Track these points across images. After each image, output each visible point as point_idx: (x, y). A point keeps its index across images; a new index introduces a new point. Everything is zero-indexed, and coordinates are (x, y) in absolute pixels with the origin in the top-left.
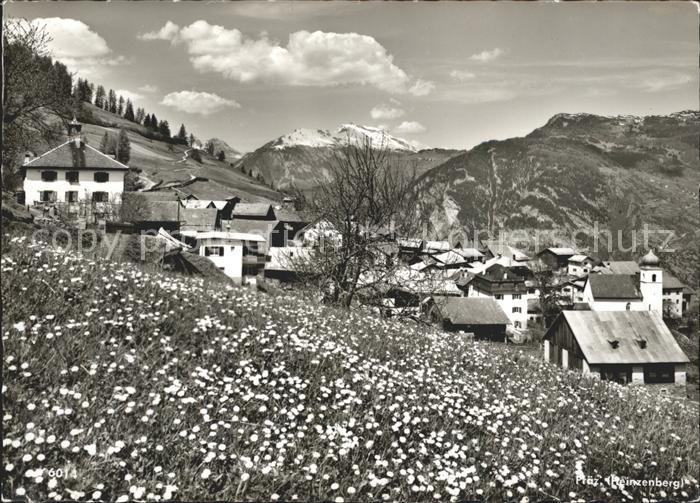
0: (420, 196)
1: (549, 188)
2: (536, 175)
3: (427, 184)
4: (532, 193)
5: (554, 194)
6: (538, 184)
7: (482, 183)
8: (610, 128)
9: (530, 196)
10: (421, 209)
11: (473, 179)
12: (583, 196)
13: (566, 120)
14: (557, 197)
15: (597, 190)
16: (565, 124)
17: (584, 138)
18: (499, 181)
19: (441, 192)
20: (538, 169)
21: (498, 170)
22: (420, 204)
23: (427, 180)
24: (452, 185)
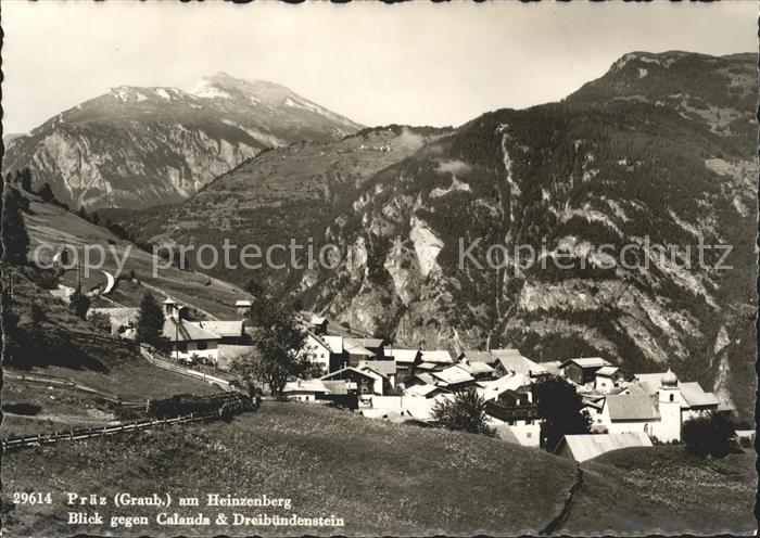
0: (365, 220)
1: (611, 203)
2: (587, 177)
3: (378, 197)
4: (579, 212)
5: (620, 213)
6: (590, 195)
7: (484, 195)
8: (729, 80)
9: (576, 218)
10: (368, 247)
11: (466, 187)
12: (673, 215)
13: (645, 65)
14: (625, 219)
15: (701, 203)
16: (643, 73)
17: (678, 101)
18: (516, 191)
19: (405, 213)
20: (589, 167)
21: (513, 169)
22: (365, 236)
23: (379, 190)
24: (426, 200)
